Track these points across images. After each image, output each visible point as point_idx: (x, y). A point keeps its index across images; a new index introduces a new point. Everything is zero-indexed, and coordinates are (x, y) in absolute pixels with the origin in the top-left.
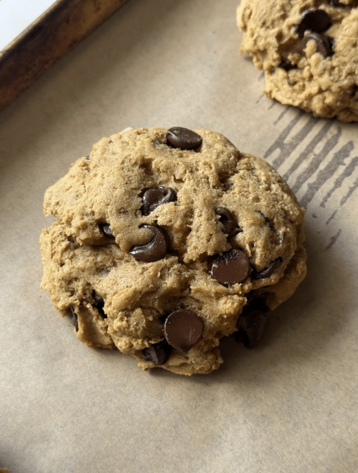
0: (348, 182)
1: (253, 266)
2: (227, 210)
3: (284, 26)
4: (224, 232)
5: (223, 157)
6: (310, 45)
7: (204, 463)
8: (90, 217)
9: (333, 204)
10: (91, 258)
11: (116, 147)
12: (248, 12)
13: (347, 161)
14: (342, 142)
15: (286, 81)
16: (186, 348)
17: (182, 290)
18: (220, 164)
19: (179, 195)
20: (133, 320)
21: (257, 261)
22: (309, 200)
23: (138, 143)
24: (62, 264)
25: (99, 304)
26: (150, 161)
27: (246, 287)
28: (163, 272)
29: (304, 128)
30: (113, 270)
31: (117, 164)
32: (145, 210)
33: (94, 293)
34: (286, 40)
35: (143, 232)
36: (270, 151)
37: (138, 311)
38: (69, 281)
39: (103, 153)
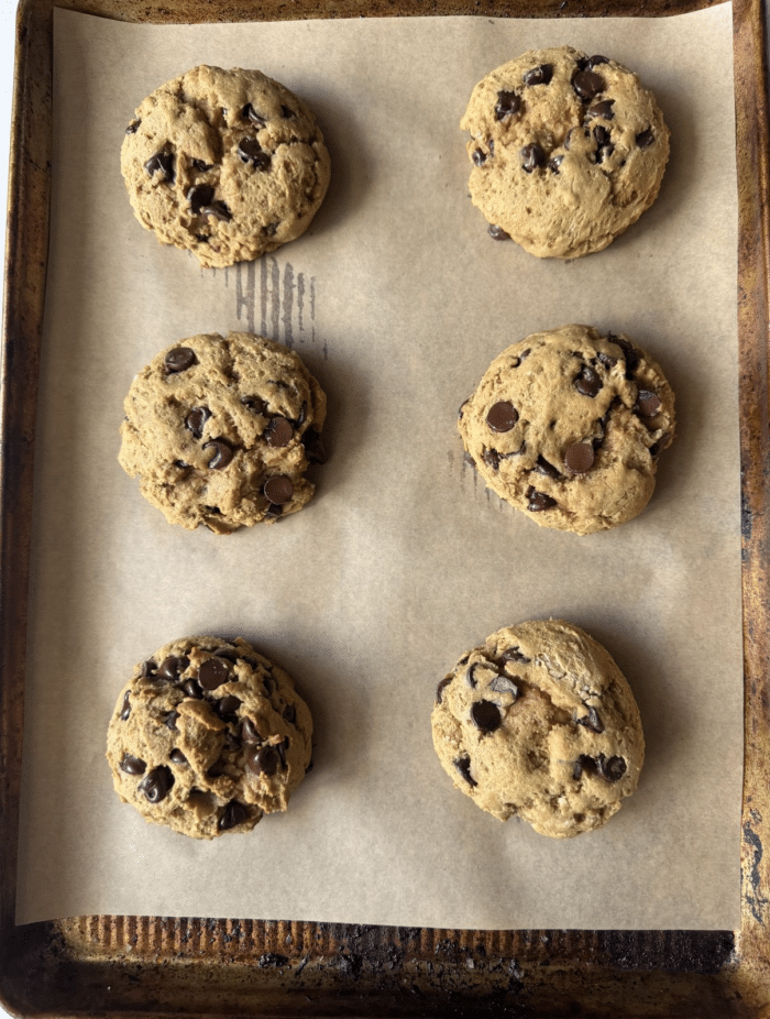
0: (306, 299)
1: (291, 421)
2: (249, 397)
3: (180, 212)
4: (257, 413)
5: (217, 356)
6: (211, 219)
7: (345, 550)
8: (166, 465)
9: (308, 323)
10: (189, 489)
11: (141, 401)
12: (145, 215)
13: (295, 281)
14: (282, 268)
15: (212, 251)
16: (289, 499)
17: (260, 467)
18: (220, 364)
19: (211, 408)
20: (245, 507)
21: (292, 416)
22: (290, 331)
23: (154, 388)
24: (173, 505)
25: (216, 510)
26: (173, 397)
27: (298, 438)
28: (240, 465)
29: (249, 275)
30: (208, 486)
31: (153, 416)
32: (197, 435)
33: (208, 507)
34: (189, 222)
35: (208, 450)
36: (239, 311)
37: (244, 500)
38: (186, 512)
39: (137, 413)
